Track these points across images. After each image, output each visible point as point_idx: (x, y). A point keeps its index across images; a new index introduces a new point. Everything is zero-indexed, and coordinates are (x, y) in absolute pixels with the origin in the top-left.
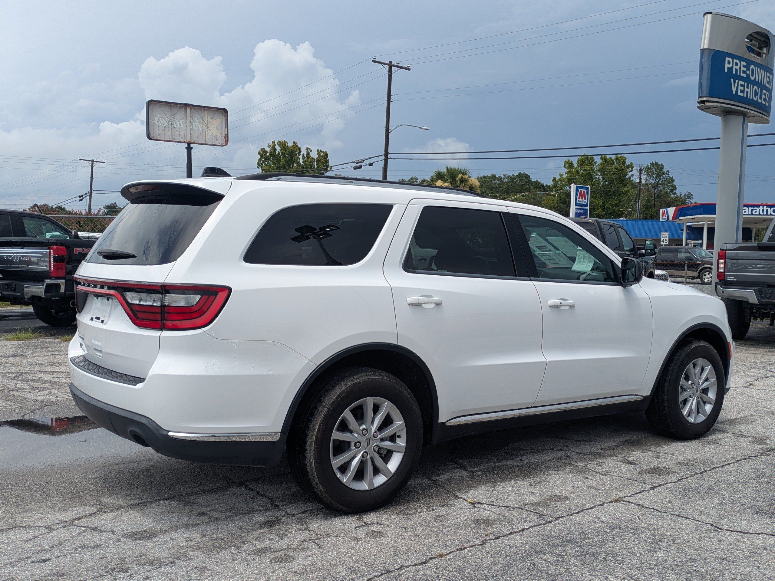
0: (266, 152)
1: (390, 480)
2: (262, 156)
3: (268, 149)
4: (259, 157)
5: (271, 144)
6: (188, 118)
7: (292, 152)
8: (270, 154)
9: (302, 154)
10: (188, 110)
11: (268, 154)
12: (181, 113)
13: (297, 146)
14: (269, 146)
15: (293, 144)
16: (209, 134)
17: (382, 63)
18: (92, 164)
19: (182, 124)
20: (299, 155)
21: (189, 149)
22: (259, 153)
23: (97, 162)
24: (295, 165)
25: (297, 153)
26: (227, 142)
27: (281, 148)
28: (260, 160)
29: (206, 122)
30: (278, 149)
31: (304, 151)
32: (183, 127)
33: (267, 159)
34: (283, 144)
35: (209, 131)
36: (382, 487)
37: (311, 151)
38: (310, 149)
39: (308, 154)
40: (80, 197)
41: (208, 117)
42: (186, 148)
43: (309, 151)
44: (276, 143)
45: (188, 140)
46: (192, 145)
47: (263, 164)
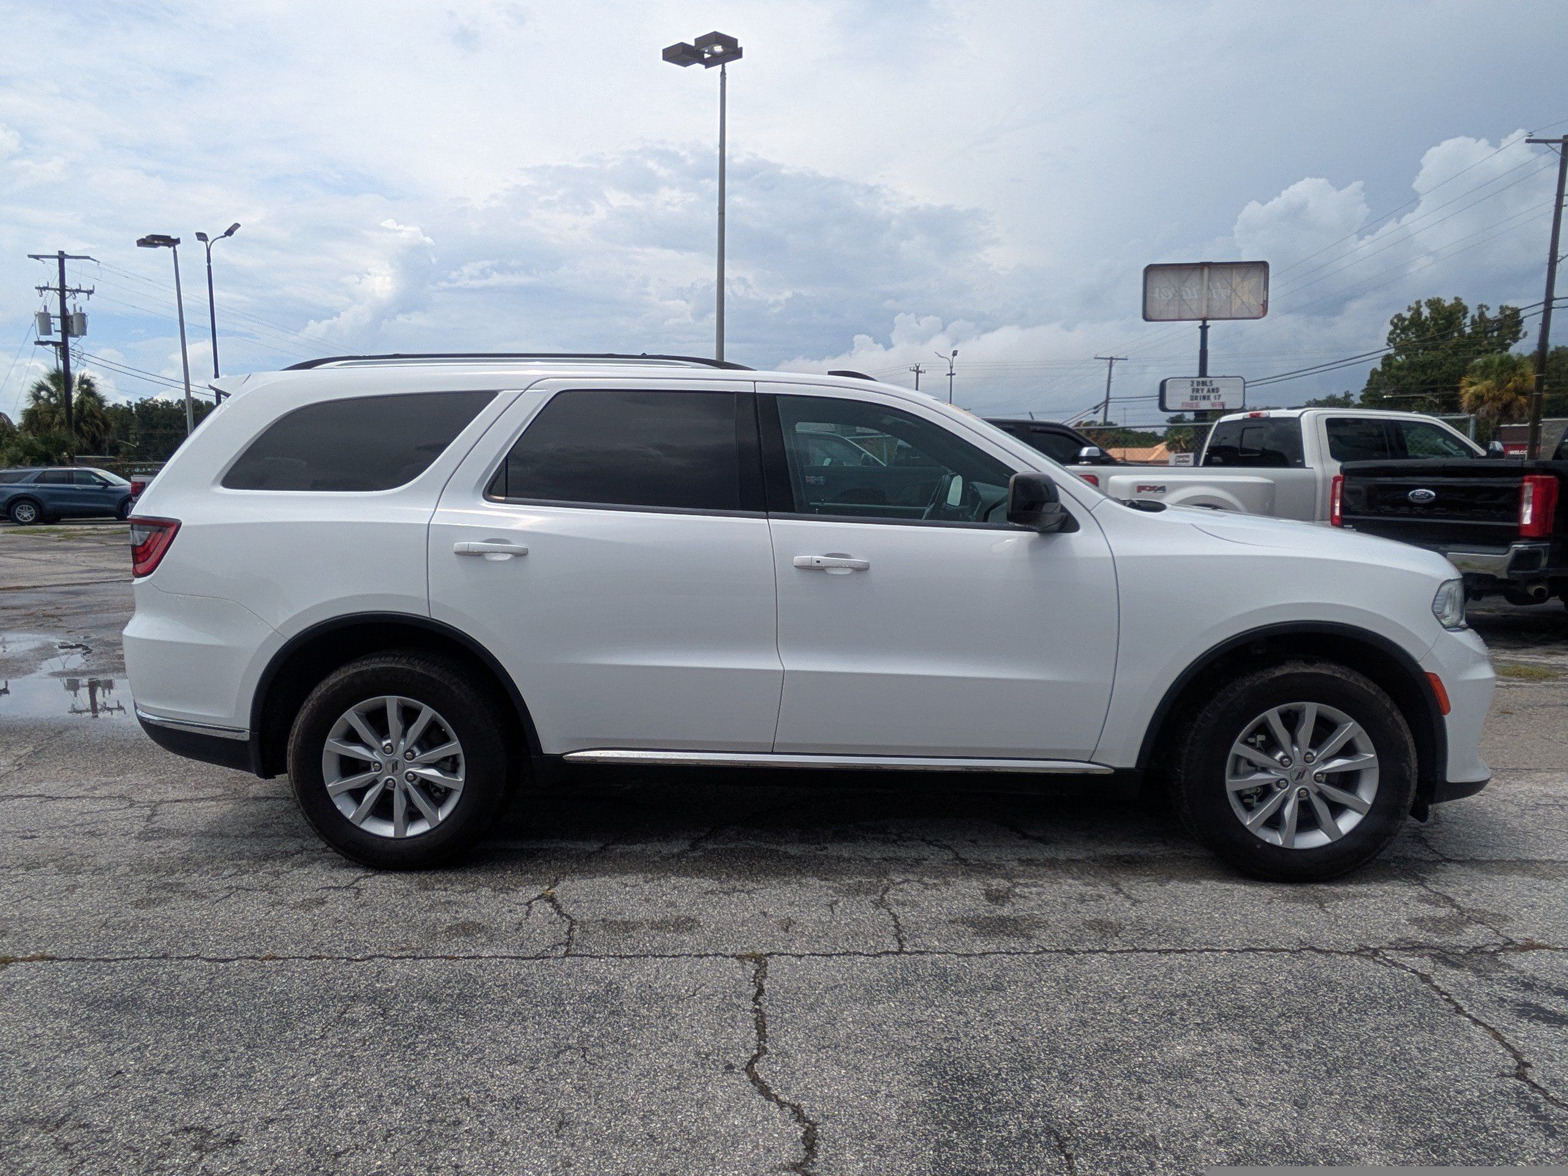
0: (1404, 319)
1: (436, 830)
2: (1396, 326)
3: (1407, 315)
4: (1391, 328)
5: (1414, 305)
6: (1205, 283)
7: (1451, 314)
8: (1410, 323)
9: (1469, 315)
10: (1206, 271)
11: (1407, 323)
12: (1195, 277)
13: (1461, 304)
14: (1409, 309)
15: (1453, 302)
16: (1237, 303)
17: (1546, 142)
18: (1111, 363)
19: (1195, 293)
20: (1465, 318)
21: (1204, 329)
22: (1392, 322)
23: (1117, 359)
24: (1456, 334)
25: (1460, 315)
26: (1265, 311)
27: (1432, 309)
28: (1392, 333)
29: (1234, 286)
30: (1426, 312)
31: (1473, 312)
32: (1196, 297)
33: (1404, 330)
34: (1435, 304)
35: (1238, 299)
36: (422, 838)
37: (1488, 309)
38: (1485, 306)
39: (1482, 314)
40: (1095, 408)
41: (1236, 278)
42: (1200, 327)
43: (1484, 309)
44: (1423, 303)
45: (1204, 314)
46: (1208, 323)
47: (1398, 340)
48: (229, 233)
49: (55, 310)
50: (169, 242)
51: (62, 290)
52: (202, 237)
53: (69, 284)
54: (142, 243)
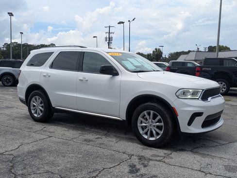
48: (133, 20)
49: (108, 37)
50: (123, 23)
51: (109, 33)
52: (129, 21)
53: (111, 32)
54: (119, 23)
